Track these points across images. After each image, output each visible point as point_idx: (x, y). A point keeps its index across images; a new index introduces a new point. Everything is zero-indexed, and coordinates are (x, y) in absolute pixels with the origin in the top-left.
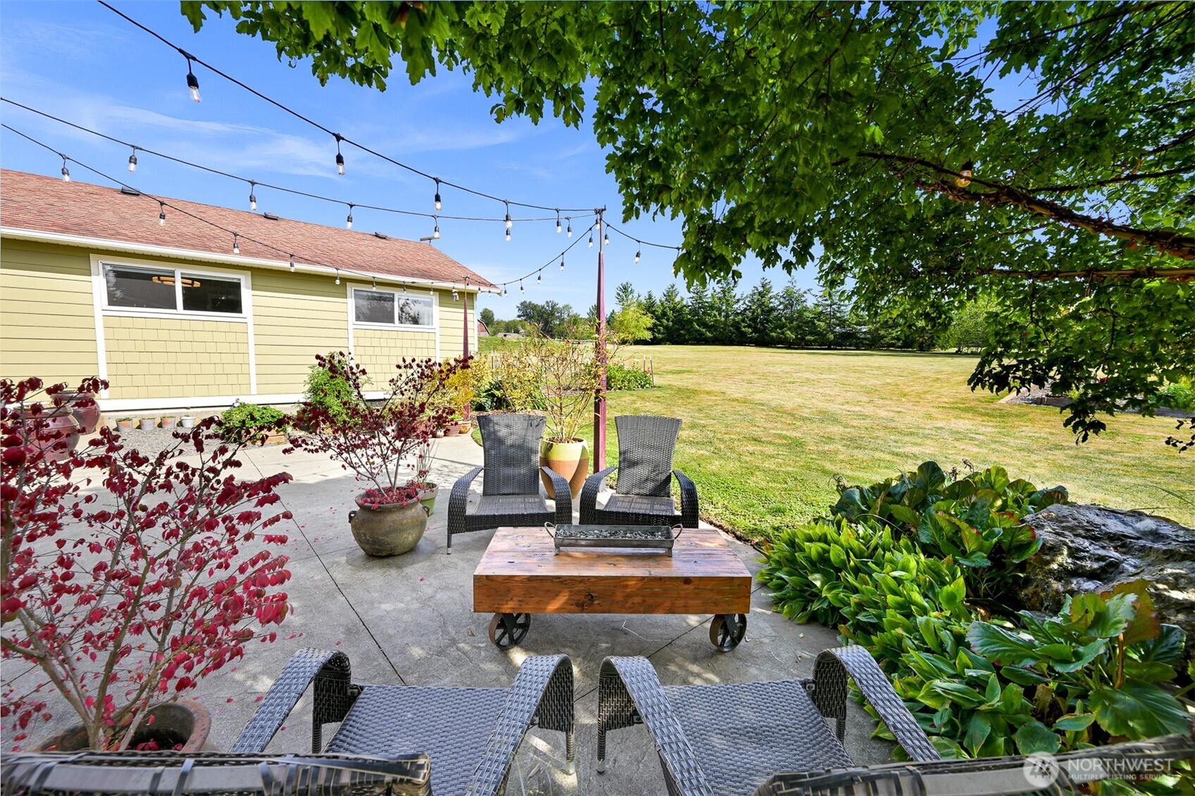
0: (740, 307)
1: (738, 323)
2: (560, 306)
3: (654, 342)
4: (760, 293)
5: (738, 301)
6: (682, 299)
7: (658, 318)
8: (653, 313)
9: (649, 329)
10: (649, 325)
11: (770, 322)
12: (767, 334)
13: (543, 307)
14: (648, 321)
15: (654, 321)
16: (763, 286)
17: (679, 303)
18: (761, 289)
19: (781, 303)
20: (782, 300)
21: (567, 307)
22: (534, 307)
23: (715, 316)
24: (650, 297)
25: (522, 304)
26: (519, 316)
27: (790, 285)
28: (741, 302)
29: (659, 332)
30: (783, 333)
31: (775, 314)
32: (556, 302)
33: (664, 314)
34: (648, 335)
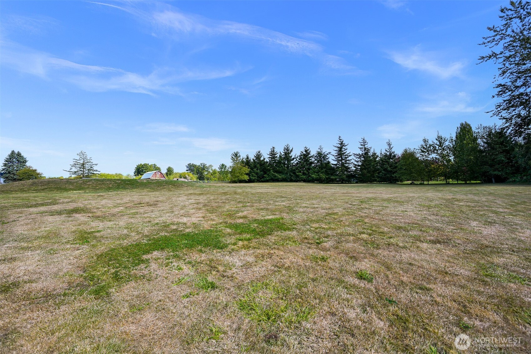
0: (294, 162)
1: (294, 170)
2: (207, 165)
3: (250, 181)
4: (304, 155)
5: (293, 159)
6: (264, 159)
7: (252, 169)
8: (249, 166)
9: (247, 174)
10: (247, 172)
11: (311, 169)
12: (310, 176)
13: (199, 166)
14: (247, 170)
15: (249, 170)
16: (306, 151)
17: (263, 160)
18: (304, 153)
19: (316, 160)
20: (316, 158)
21: (211, 166)
22: (194, 166)
23: (282, 167)
24: (248, 158)
25: (188, 165)
26: (187, 170)
27: (319, 150)
28: (295, 160)
29: (253, 176)
30: (318, 175)
31: (313, 165)
32: (205, 163)
33: (255, 167)
34: (246, 178)
